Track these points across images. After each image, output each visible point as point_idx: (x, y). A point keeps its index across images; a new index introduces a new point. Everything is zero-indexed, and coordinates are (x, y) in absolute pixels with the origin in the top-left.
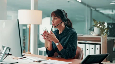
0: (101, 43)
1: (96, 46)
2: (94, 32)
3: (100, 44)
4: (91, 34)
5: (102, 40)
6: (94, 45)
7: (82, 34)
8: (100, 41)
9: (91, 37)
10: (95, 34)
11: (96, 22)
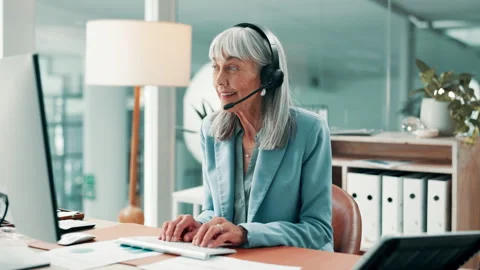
0: (453, 170)
1: (431, 183)
2: (421, 123)
3: (447, 177)
4: (409, 128)
5: (458, 156)
6: (419, 178)
7: (364, 131)
8: (448, 162)
9: (406, 144)
10: (426, 127)
11: (430, 74)
